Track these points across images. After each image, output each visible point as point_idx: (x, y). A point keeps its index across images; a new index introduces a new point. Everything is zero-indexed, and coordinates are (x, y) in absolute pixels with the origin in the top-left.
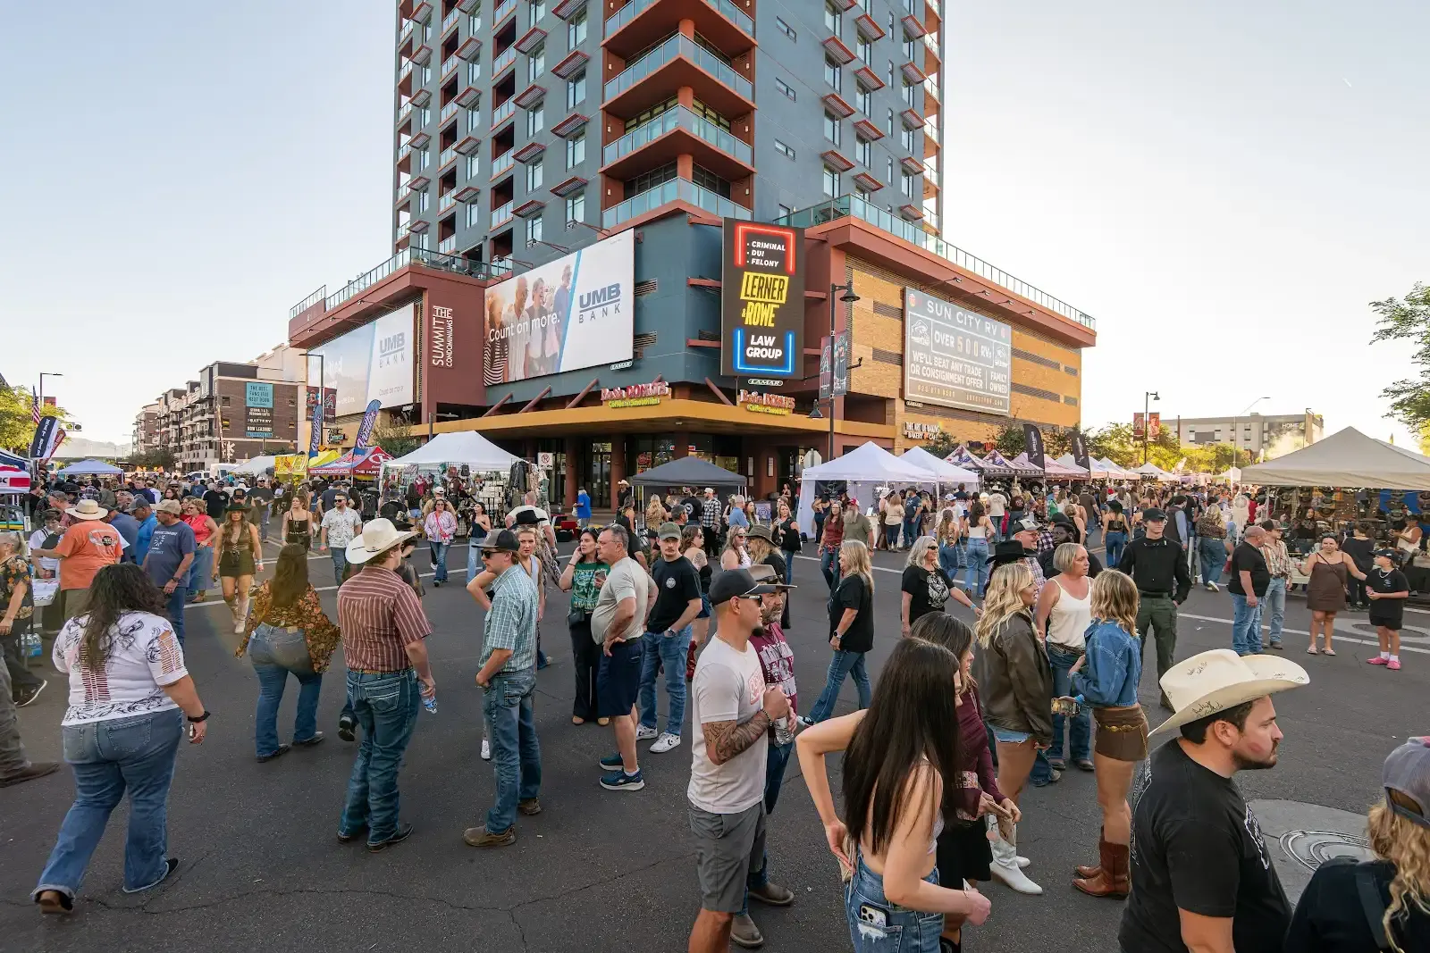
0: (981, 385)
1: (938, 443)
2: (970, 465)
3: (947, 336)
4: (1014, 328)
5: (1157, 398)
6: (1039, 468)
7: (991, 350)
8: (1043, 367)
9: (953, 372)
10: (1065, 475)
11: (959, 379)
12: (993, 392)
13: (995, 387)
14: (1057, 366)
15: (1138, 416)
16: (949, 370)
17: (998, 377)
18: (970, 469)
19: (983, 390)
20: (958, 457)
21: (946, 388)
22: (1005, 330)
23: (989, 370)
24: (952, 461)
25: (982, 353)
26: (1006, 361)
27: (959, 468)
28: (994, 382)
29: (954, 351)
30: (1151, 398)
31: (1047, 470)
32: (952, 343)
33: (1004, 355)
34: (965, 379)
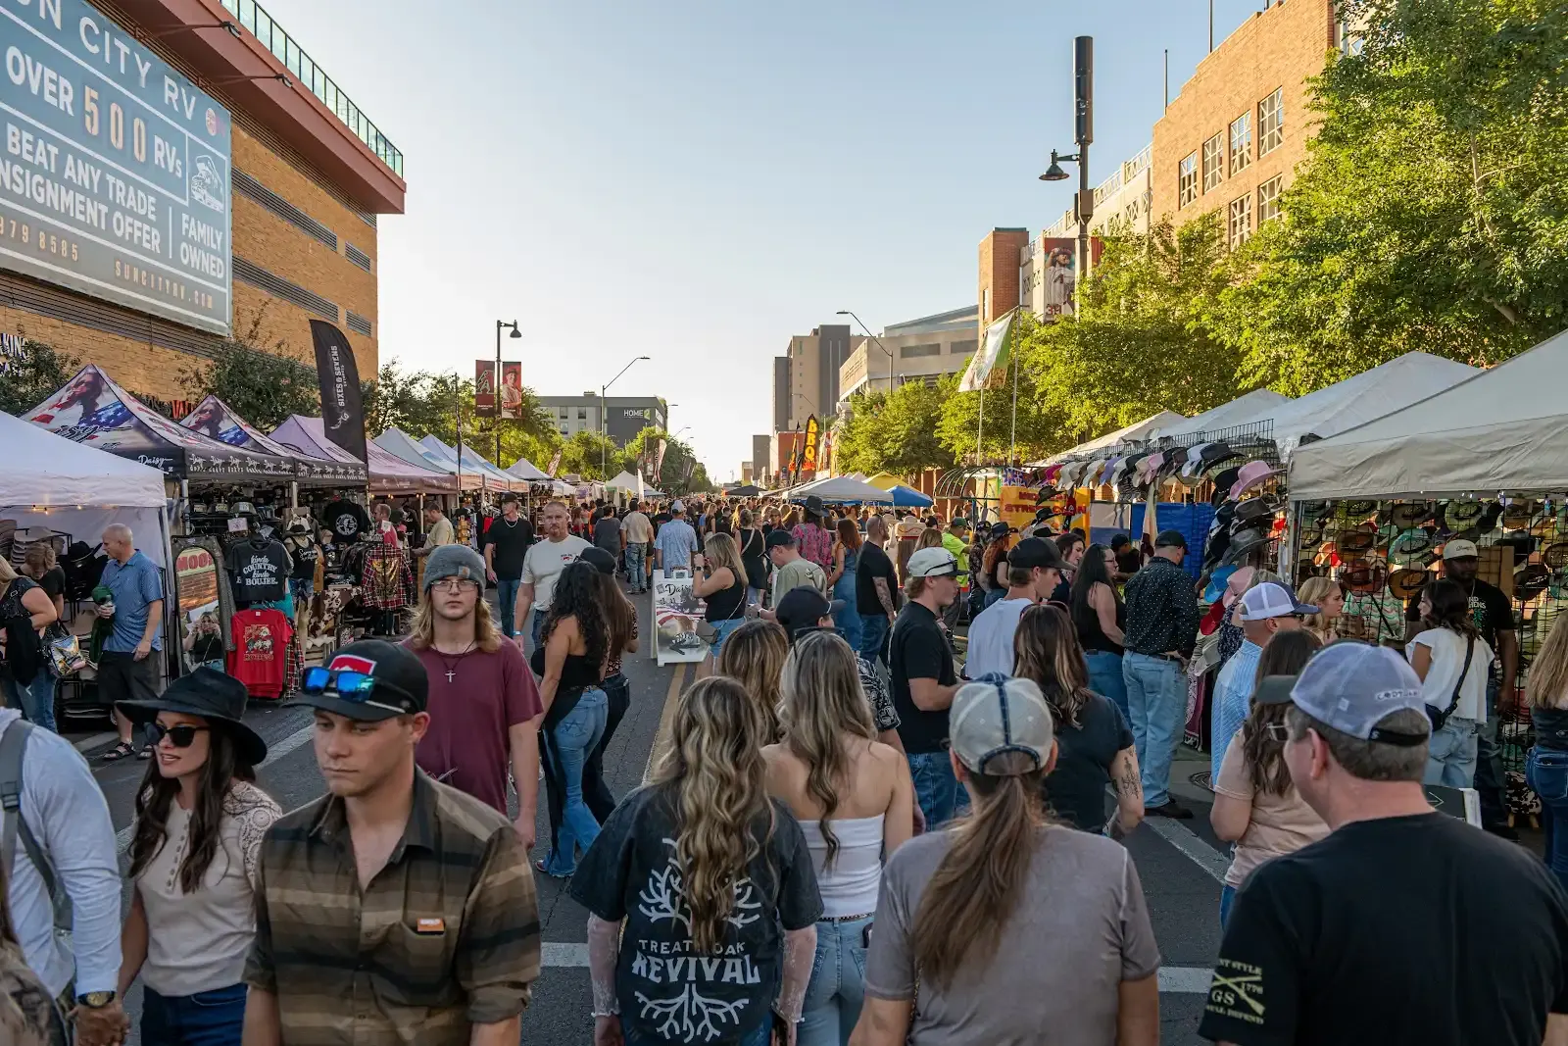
0: (156, 242)
1: (16, 379)
2: (131, 438)
3: (50, 74)
4: (235, 120)
5: (516, 334)
6: (352, 459)
7: (180, 155)
8: (306, 236)
9: (69, 185)
10: (411, 480)
11: (92, 212)
12: (187, 269)
13: (192, 257)
14: (331, 241)
15: (484, 368)
16: (58, 178)
17: (202, 232)
18: (132, 454)
19: (162, 258)
20: (78, 410)
21: (50, 231)
22: (215, 118)
23: (179, 209)
24: (55, 424)
25: (158, 155)
26: (219, 198)
27: (85, 448)
28: (191, 242)
29: (73, 124)
30: (506, 332)
31: (373, 469)
32: (69, 99)
33: (217, 179)
34: (109, 217)
